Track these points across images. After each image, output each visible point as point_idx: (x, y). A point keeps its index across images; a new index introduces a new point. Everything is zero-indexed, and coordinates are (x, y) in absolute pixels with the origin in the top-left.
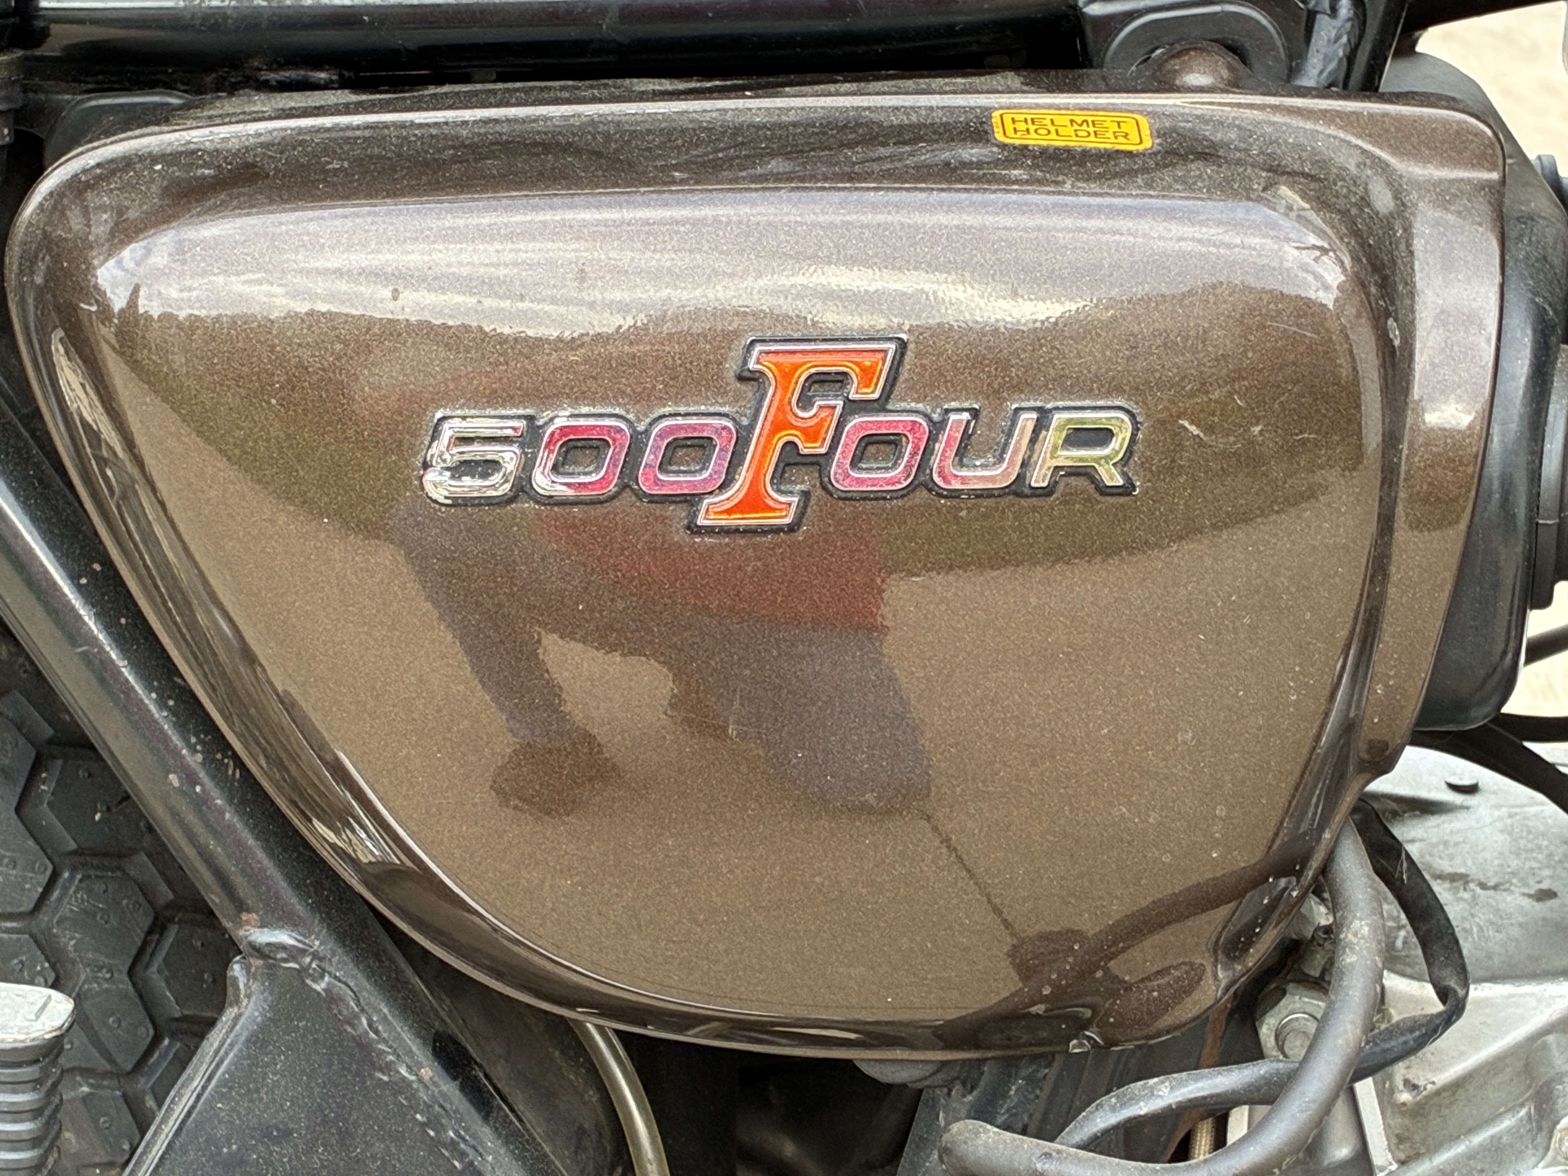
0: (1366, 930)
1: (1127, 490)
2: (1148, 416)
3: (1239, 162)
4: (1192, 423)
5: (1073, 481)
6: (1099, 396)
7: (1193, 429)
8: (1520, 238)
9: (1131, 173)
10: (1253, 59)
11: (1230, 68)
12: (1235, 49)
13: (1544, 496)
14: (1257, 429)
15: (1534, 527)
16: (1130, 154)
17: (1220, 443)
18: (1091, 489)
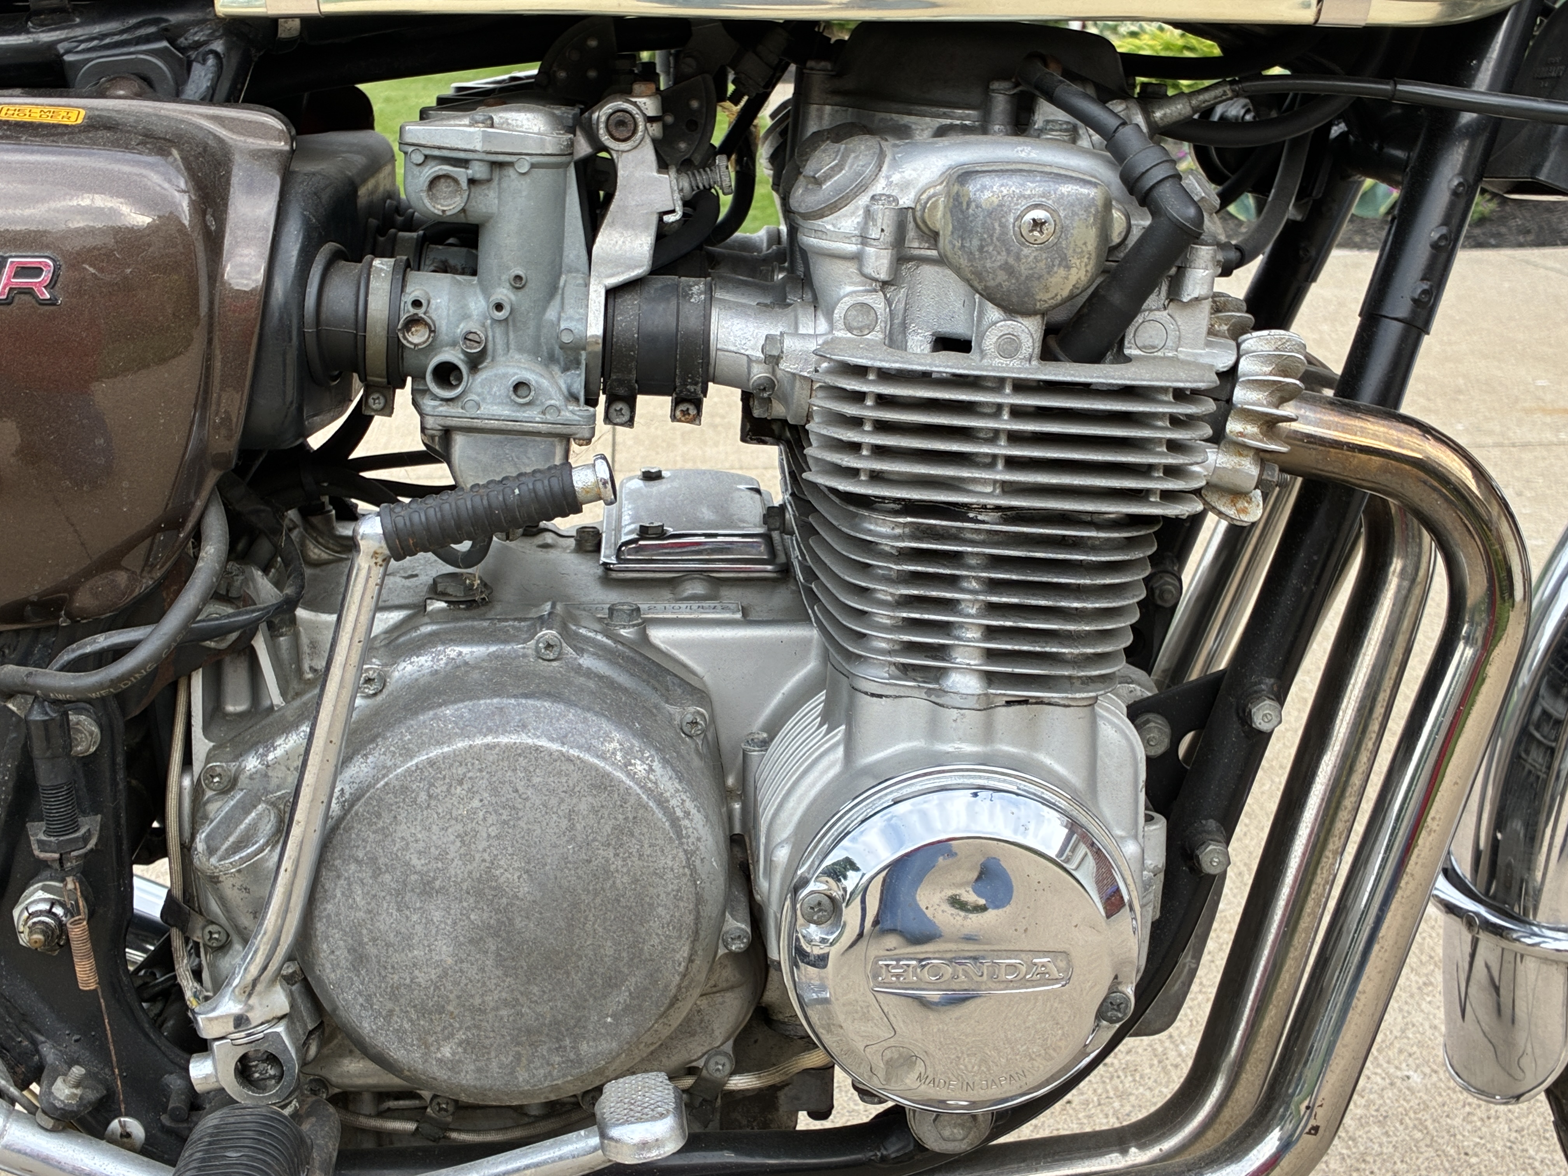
0: (212, 551)
1: (52, 302)
2: (66, 263)
3: (128, 132)
4: (91, 266)
5: (23, 296)
6: (35, 250)
7: (92, 270)
8: (302, 183)
9: (63, 134)
10: (156, 85)
11: (140, 87)
12: (147, 80)
13: (306, 316)
14: (129, 271)
15: (302, 334)
16: (66, 126)
17: (107, 278)
18: (34, 301)
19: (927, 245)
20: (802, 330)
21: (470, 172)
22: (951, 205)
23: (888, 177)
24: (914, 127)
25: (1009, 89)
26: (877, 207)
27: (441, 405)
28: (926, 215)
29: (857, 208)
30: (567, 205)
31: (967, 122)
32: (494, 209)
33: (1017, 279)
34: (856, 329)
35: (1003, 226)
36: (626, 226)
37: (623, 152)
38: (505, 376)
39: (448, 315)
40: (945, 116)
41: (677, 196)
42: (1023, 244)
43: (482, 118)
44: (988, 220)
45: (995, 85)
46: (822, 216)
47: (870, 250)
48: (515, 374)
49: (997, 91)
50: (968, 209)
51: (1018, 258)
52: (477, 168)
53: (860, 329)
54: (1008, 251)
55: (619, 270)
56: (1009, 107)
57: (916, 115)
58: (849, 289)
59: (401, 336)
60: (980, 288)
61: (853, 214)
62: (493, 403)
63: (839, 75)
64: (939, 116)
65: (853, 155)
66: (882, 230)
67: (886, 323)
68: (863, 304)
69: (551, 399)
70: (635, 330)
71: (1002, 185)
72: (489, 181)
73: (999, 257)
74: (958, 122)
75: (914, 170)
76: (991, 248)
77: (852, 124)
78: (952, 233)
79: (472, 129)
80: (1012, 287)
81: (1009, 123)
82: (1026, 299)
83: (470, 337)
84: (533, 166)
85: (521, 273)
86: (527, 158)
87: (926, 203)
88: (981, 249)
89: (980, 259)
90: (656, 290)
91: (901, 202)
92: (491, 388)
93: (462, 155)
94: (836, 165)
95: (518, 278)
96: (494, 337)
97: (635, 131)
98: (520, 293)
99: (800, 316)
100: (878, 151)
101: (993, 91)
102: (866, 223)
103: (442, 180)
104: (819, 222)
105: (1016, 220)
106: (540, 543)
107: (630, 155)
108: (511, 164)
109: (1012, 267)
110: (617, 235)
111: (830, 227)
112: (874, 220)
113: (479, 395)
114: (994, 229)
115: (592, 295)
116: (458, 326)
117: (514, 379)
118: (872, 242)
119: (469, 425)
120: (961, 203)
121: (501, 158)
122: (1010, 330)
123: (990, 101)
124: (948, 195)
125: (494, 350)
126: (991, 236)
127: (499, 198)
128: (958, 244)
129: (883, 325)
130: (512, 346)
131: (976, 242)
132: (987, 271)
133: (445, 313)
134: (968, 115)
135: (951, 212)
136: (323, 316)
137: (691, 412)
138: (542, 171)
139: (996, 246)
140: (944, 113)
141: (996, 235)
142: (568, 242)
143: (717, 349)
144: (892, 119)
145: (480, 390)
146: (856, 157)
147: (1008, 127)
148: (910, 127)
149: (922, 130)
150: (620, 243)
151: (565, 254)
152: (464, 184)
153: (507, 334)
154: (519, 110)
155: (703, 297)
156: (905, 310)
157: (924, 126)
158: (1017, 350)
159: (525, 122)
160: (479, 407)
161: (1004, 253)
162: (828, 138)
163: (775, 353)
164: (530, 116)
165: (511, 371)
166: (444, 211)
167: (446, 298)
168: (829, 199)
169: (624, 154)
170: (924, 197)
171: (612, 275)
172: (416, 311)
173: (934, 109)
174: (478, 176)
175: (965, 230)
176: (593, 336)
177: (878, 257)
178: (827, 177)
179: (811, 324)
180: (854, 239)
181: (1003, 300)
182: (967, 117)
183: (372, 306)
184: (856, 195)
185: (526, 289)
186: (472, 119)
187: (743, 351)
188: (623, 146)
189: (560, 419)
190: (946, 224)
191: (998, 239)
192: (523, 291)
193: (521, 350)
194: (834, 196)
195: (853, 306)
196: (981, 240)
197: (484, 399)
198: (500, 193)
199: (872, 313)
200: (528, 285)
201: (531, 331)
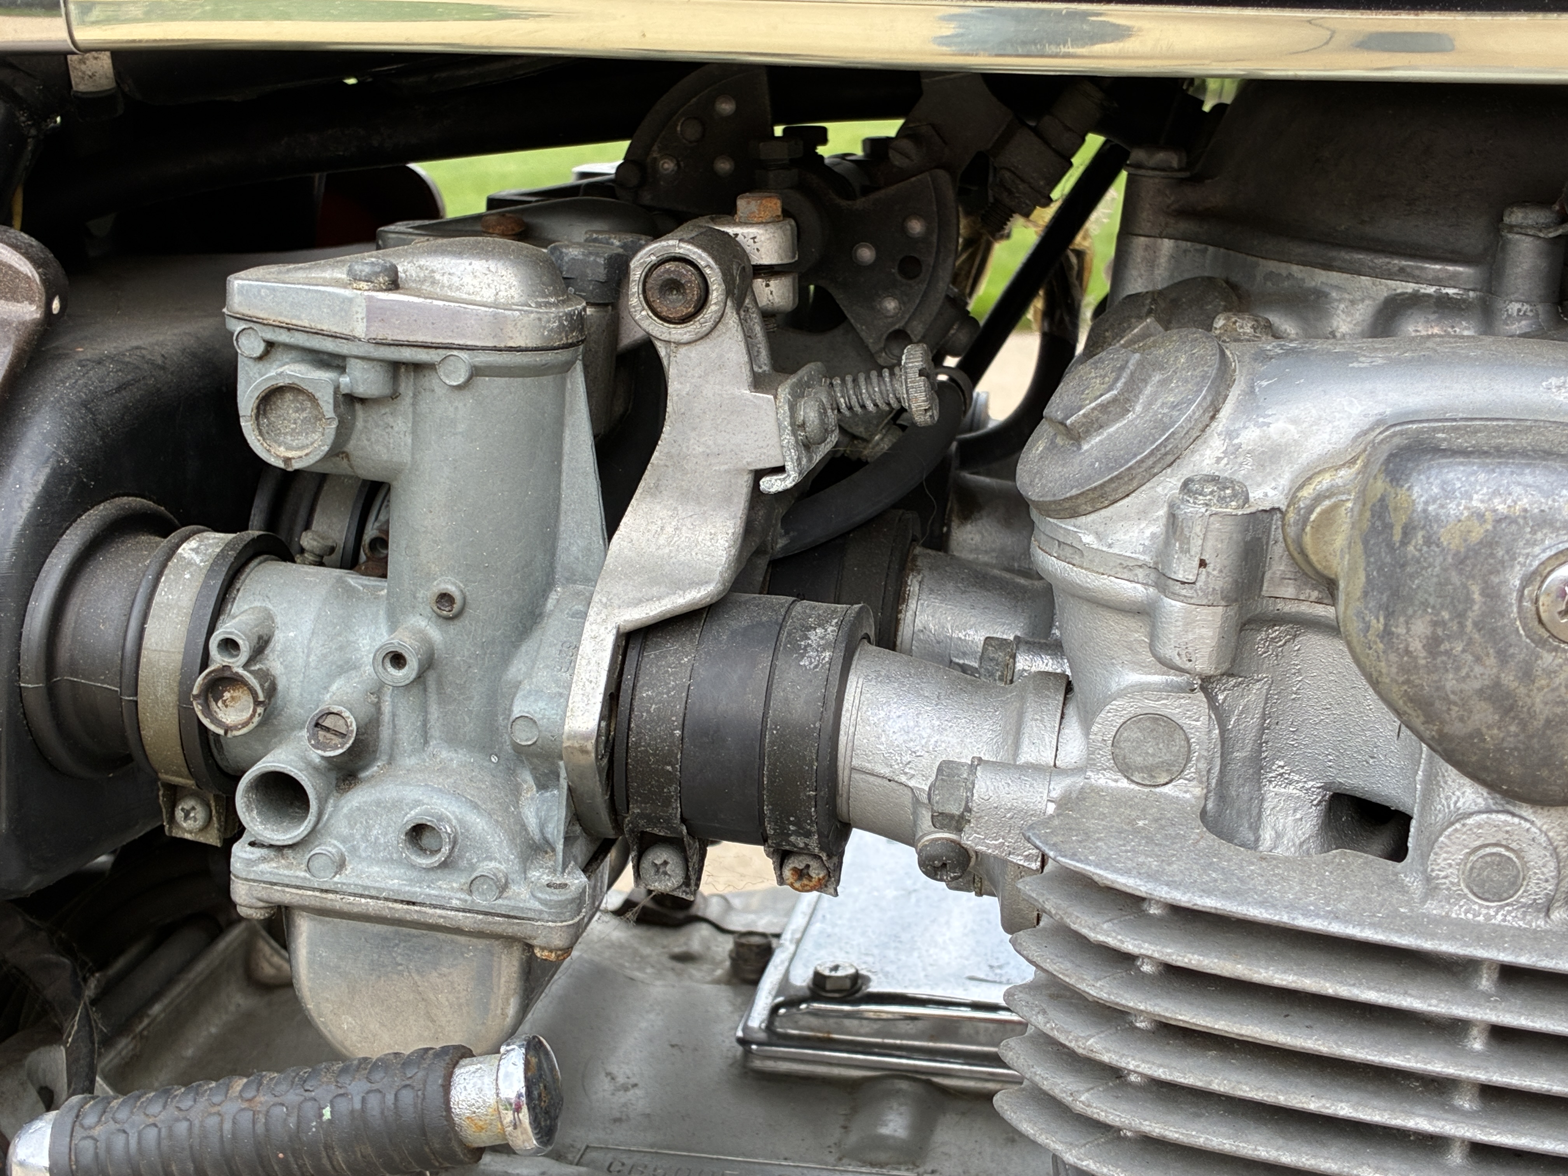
13: (24, 657)
15: (16, 692)
19: (1315, 594)
20: (1028, 754)
21: (345, 380)
22: (1366, 525)
23: (1230, 435)
24: (1334, 294)
25: (1547, 227)
26: (1193, 509)
27: (264, 859)
28: (1308, 539)
29: (1153, 502)
30: (567, 447)
31: (1451, 291)
32: (406, 456)
33: (1523, 725)
34: (1141, 770)
35: (1492, 594)
36: (685, 496)
37: (679, 344)
38: (397, 805)
39: (307, 665)
40: (1403, 274)
41: (788, 438)
42: (1541, 642)
43: (367, 269)
44: (1455, 578)
45: (1516, 217)
46: (1074, 514)
47: (1173, 606)
48: (418, 803)
49: (1520, 229)
50: (1404, 543)
51: (1527, 675)
52: (357, 374)
53: (1150, 770)
54: (1503, 657)
55: (655, 591)
56: (1543, 264)
57: (1341, 270)
58: (1133, 677)
59: (198, 709)
60: (1427, 734)
61: (1143, 514)
62: (372, 861)
63: (1195, 178)
64: (1390, 276)
65: (1157, 377)
66: (1203, 564)
67: (1210, 762)
68: (1157, 718)
69: (491, 859)
70: (676, 720)
71: (1496, 493)
72: (394, 396)
73: (1478, 669)
74: (1431, 290)
75: (1294, 421)
76: (1459, 647)
77: (1210, 280)
78: (1366, 594)
79: (347, 293)
80: (1510, 742)
81: (1543, 300)
82: (1545, 773)
83: (328, 722)
84: (476, 372)
85: (452, 589)
86: (463, 355)
87: (1310, 510)
88: (1433, 644)
89: (1431, 669)
90: (734, 633)
91: (1255, 494)
92: (369, 828)
93: (329, 345)
94: (1115, 400)
95: (445, 598)
96: (394, 715)
97: (702, 303)
98: (453, 628)
99: (1029, 716)
100: (1213, 373)
101: (1511, 228)
102: (1167, 543)
103: (289, 396)
104: (1068, 525)
105: (1527, 580)
106: (677, 950)
107: (694, 353)
108: (430, 367)
109: (1509, 695)
110: (665, 513)
111: (1088, 539)
112: (1186, 541)
113: (344, 841)
114: (1469, 600)
115: (586, 646)
116: (326, 688)
117: (413, 816)
118: (1177, 587)
119: (317, 903)
120: (1388, 527)
121: (407, 354)
122: (1501, 836)
123: (1503, 249)
124: (1363, 493)
125: (394, 743)
126: (1461, 616)
127: (414, 432)
128: (1378, 625)
129: (1203, 765)
130: (435, 732)
131: (1421, 627)
132: (1446, 699)
133: (301, 662)
134: (1455, 275)
135: (1366, 542)
136: (63, 655)
137: (813, 873)
138: (501, 381)
139: (1470, 642)
140: (1402, 270)
141: (1473, 615)
142: (567, 522)
143: (853, 769)
144: (1290, 276)
145: (346, 831)
146: (1164, 383)
147: (1540, 308)
148: (1326, 295)
149: (1353, 302)
150: (669, 529)
151: (562, 544)
152: (328, 407)
153: (424, 709)
154: (460, 254)
155: (827, 654)
156: (1262, 730)
157: (1358, 295)
158: (1515, 884)
159: (468, 279)
160: (341, 865)
161: (1492, 661)
162: (1150, 312)
163: (955, 809)
164: (479, 265)
165: (412, 793)
166: (287, 460)
167: (307, 626)
168: (1090, 478)
169: (683, 350)
170: (1307, 492)
171: (638, 602)
172: (227, 661)
173: (1381, 261)
174: (361, 390)
175: (1395, 594)
176: (573, 736)
177: (1189, 623)
178: (1092, 425)
179: (1050, 739)
180: (1141, 573)
181: (1486, 769)
182: (1452, 280)
183: (150, 641)
184: (1151, 475)
185: (465, 621)
186: (350, 272)
187: (903, 779)
188: (679, 333)
189: (502, 904)
190: (1353, 569)
191: (1478, 626)
192: (458, 623)
193: (453, 740)
194: (1101, 473)
195: (1134, 720)
196: (1435, 624)
197: (354, 850)
198: (415, 423)
199: (1178, 737)
200: (469, 611)
201: (476, 703)
